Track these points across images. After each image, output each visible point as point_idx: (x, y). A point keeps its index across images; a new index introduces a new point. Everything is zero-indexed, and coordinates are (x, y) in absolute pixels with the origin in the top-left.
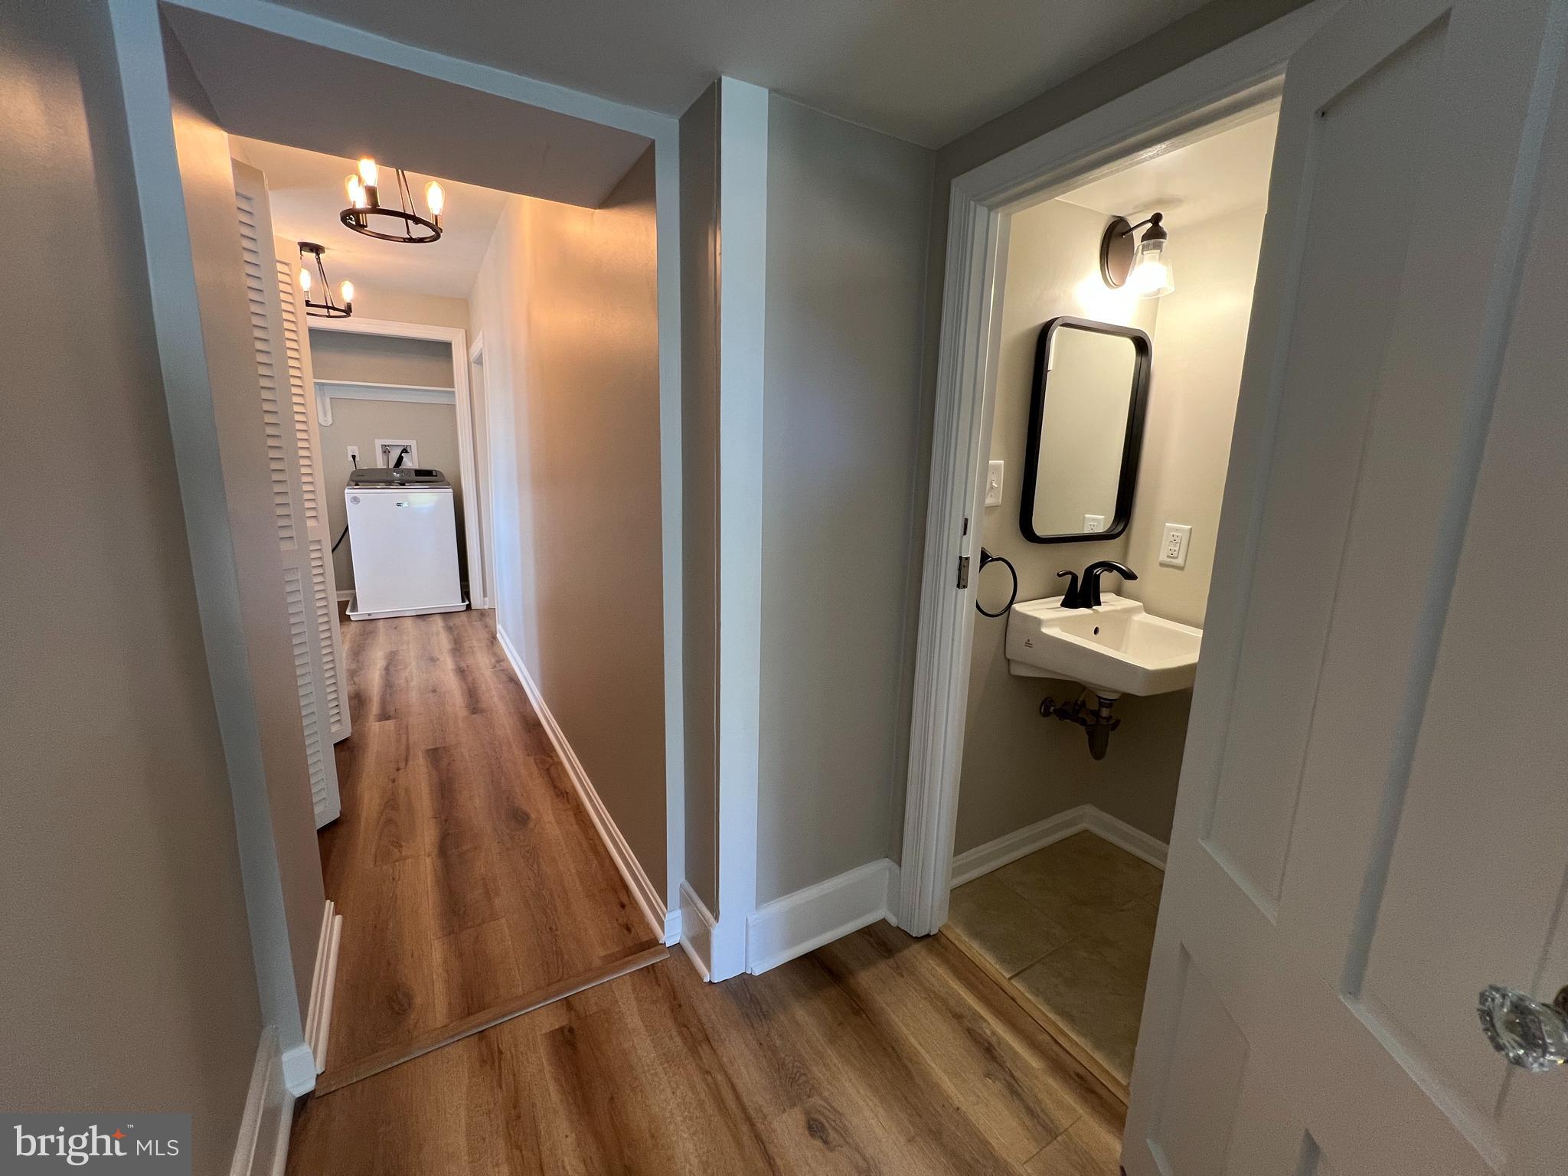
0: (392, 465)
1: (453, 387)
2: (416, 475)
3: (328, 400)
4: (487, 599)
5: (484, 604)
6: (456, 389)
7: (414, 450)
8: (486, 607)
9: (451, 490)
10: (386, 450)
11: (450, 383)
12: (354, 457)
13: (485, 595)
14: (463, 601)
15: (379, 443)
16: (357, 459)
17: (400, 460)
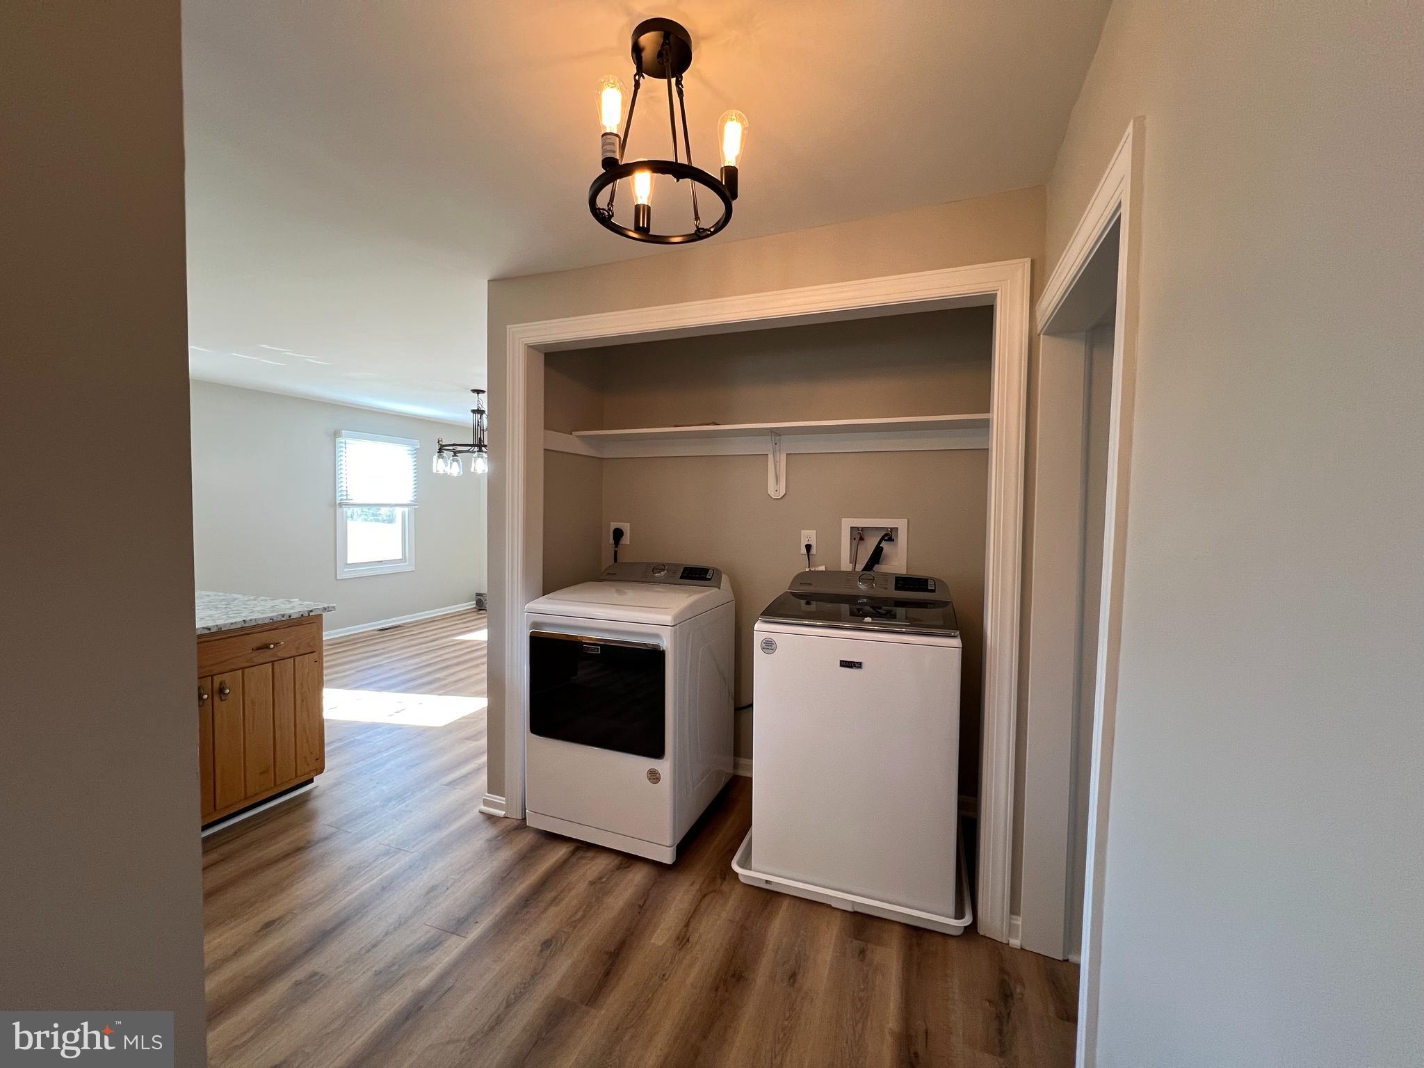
0: (860, 567)
1: (987, 409)
2: (897, 588)
3: (783, 457)
4: (1019, 921)
5: (1010, 934)
6: (995, 415)
7: (902, 537)
8: (1015, 942)
9: (957, 642)
10: (859, 535)
11: (984, 403)
12: (808, 547)
13: (1014, 909)
14: (959, 915)
15: (847, 524)
16: (813, 551)
17: (877, 556)
